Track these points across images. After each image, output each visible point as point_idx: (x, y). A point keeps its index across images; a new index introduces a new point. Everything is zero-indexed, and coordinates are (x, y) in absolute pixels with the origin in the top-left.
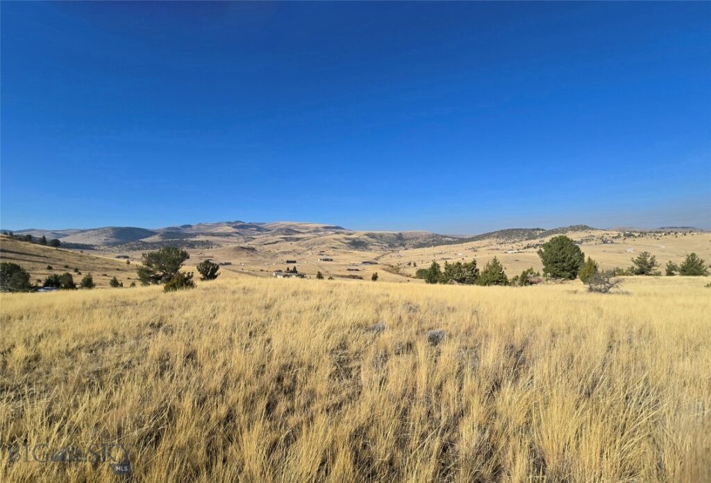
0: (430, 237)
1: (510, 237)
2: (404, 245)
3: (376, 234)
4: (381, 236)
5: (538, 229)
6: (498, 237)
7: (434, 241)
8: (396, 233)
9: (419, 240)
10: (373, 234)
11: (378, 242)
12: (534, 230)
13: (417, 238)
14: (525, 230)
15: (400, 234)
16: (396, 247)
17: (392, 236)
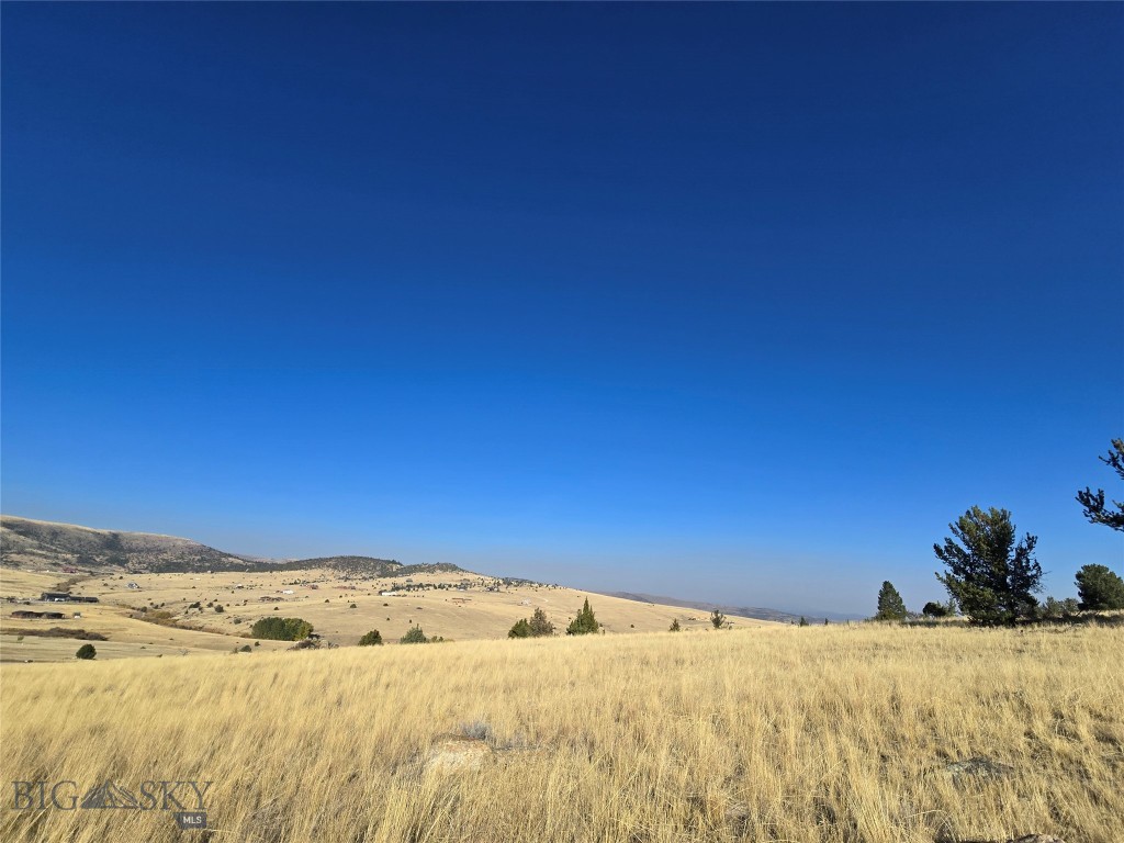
0: (192, 550)
1: (355, 570)
2: (122, 563)
3: (40, 526)
4: (55, 534)
5: (394, 562)
6: (335, 567)
7: (203, 560)
8: (105, 531)
9: (165, 556)
10: (29, 525)
11: (40, 548)
12: (389, 562)
13: (161, 551)
14: (377, 561)
15: (115, 536)
16: (101, 564)
17: (92, 538)
